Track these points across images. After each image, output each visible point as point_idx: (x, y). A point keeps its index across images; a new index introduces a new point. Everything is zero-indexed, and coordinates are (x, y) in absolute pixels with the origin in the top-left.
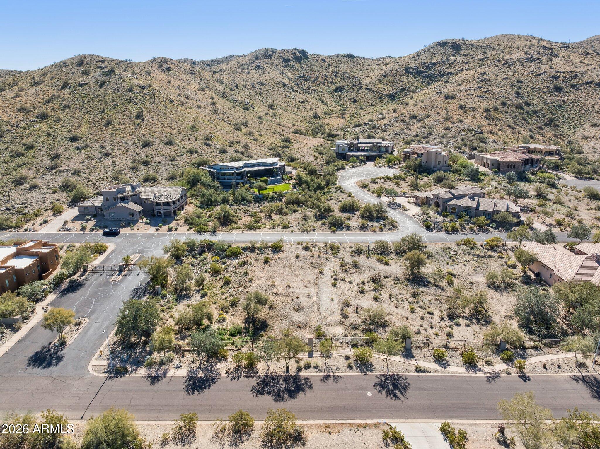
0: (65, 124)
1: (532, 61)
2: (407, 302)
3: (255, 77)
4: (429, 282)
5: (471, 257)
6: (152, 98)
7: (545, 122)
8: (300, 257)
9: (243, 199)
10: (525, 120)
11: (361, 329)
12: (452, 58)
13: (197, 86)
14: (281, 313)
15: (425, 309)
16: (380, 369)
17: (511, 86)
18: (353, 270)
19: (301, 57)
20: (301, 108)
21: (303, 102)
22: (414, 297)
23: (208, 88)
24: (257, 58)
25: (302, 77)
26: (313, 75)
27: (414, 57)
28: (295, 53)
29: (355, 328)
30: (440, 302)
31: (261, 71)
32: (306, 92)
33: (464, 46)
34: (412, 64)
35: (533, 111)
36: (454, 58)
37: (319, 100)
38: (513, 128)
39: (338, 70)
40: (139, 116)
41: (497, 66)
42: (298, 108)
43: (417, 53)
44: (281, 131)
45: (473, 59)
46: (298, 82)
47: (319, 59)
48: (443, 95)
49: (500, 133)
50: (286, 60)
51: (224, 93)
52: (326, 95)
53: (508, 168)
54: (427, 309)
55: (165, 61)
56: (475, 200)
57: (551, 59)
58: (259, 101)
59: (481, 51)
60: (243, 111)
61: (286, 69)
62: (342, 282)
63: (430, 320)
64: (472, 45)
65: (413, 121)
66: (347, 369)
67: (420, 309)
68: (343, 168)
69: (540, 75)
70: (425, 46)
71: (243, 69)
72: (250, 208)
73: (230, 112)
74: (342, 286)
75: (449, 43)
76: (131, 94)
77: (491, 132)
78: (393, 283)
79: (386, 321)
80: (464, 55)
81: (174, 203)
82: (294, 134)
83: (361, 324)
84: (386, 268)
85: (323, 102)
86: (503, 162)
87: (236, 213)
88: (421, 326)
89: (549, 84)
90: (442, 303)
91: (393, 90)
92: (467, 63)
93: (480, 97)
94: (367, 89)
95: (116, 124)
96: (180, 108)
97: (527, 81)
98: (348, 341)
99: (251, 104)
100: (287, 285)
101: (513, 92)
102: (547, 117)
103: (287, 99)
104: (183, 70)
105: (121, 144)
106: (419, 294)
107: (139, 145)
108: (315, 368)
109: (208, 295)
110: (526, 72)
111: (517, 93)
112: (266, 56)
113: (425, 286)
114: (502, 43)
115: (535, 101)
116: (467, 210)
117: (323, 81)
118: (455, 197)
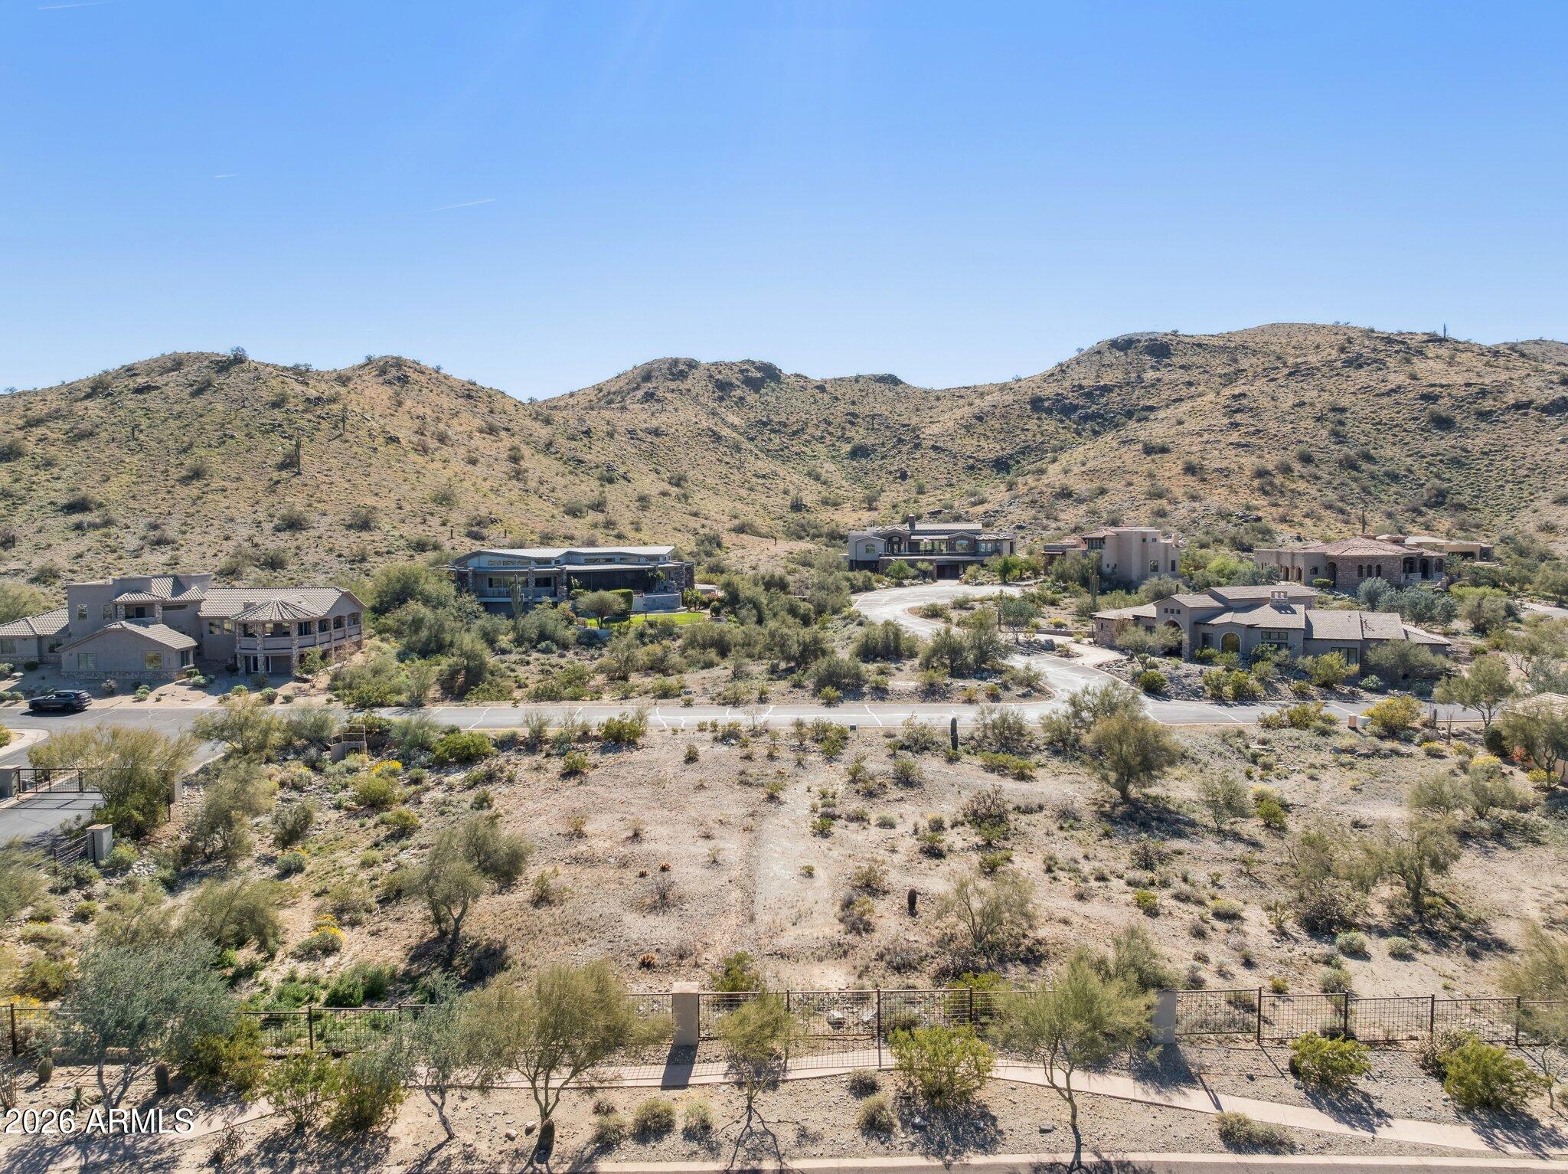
0: (65, 474)
1: (1360, 366)
2: (1122, 882)
3: (639, 416)
4: (1193, 824)
5: (1327, 757)
6: (336, 427)
7: (1426, 497)
8: (701, 758)
9: (543, 636)
10: (1370, 493)
11: (932, 968)
12: (1149, 375)
13: (478, 422)
14: (582, 919)
15: (1200, 903)
16: (1037, 1138)
17: (1318, 419)
18: (895, 793)
19: (762, 380)
20: (759, 488)
21: (764, 477)
22: (1148, 866)
23: (508, 430)
24: (647, 378)
25: (765, 424)
26: (792, 419)
27: (1052, 375)
28: (747, 370)
29: (901, 968)
30: (1256, 881)
31: (658, 406)
32: (773, 457)
33: (1180, 347)
34: (1050, 390)
35: (1387, 474)
36: (1158, 375)
37: (809, 474)
38: (1342, 511)
39: (857, 409)
40: (291, 463)
41: (1273, 380)
42: (752, 490)
43: (1061, 365)
44: (698, 526)
45: (1207, 376)
46: (753, 433)
47: (810, 386)
48: (1140, 446)
49: (1308, 522)
50: (724, 387)
51: (549, 445)
52: (826, 465)
53: (1360, 574)
54: (1210, 903)
55: (399, 363)
56: (1294, 612)
57: (1408, 361)
58: (645, 469)
59: (1225, 358)
60: (597, 483)
61: (723, 404)
62: (854, 826)
63: (1234, 939)
64: (1199, 345)
65: (1061, 504)
66: (862, 1140)
67: (1181, 905)
68: (868, 587)
69: (1388, 394)
70: (1080, 350)
71: (610, 402)
72: (563, 661)
73: (560, 481)
74: (854, 836)
75: (1139, 341)
76: (278, 415)
77: (1283, 520)
78: (1054, 828)
79: (1039, 942)
80: (1182, 367)
81: (304, 628)
82: (733, 535)
83: (931, 951)
84: (1024, 786)
85: (817, 478)
86: (1343, 558)
87: (513, 671)
88: (1202, 958)
89: (1416, 415)
90: (1263, 885)
91: (1002, 449)
92: (1190, 384)
93: (1239, 445)
94: (935, 448)
95: (216, 479)
96: (413, 456)
97: (1357, 409)
98: (868, 1014)
99: (622, 469)
100: (630, 834)
101: (1325, 433)
102: (1428, 485)
103: (724, 469)
104: (444, 388)
105: (215, 522)
106: (1163, 858)
107: (268, 527)
108: (689, 1134)
109: (308, 869)
110: (1352, 390)
111: (1335, 433)
112: (672, 374)
113: (1180, 835)
114: (1274, 340)
115: (1388, 452)
116: (1277, 637)
117: (818, 433)
118: (1229, 606)
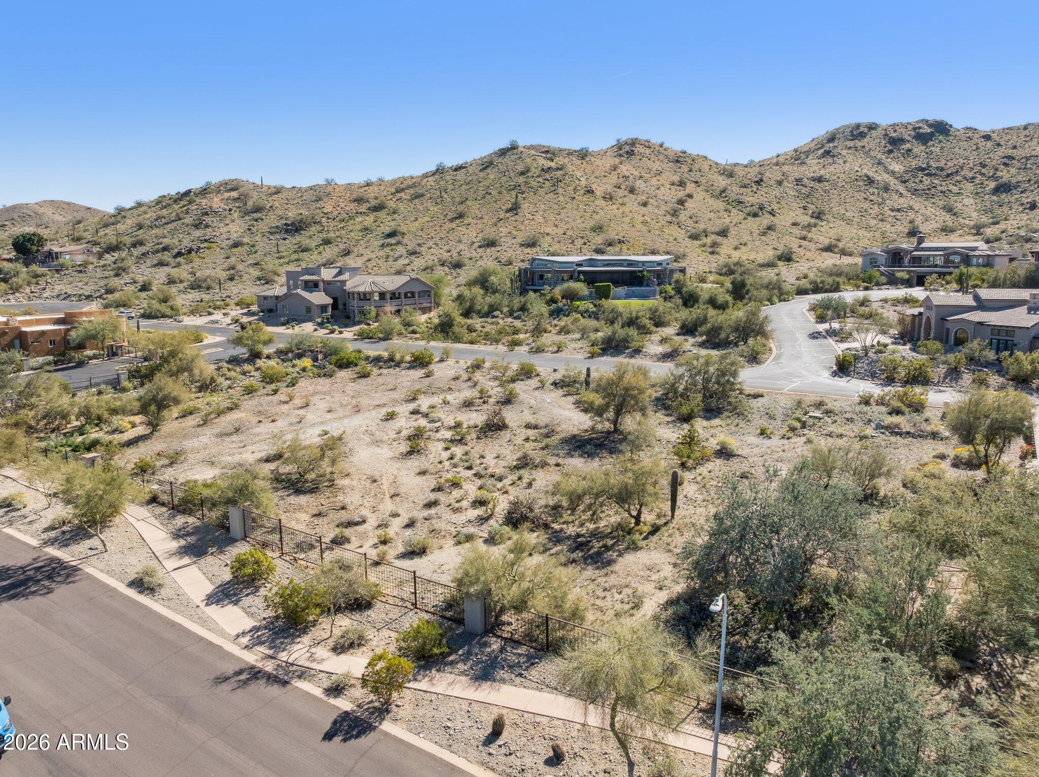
3: (812, 168)
4: (616, 451)
6: (554, 185)
13: (674, 179)
19: (932, 134)
20: (890, 219)
21: (898, 210)
23: (696, 182)
24: (831, 140)
25: (923, 169)
26: (950, 164)
28: (920, 128)
31: (830, 160)
32: (917, 195)
37: (944, 208)
39: (1016, 153)
40: (514, 208)
46: (907, 177)
47: (976, 136)
50: (895, 142)
51: (723, 192)
52: (965, 200)
55: (634, 142)
60: (742, 217)
61: (891, 156)
71: (796, 160)
73: (710, 216)
76: (521, 180)
81: (382, 295)
82: (814, 251)
85: (950, 211)
95: (469, 218)
96: (599, 202)
99: (773, 207)
104: (661, 156)
107: (477, 245)
112: (853, 135)
116: (1005, 334)
117: (971, 175)
118: (982, 305)
